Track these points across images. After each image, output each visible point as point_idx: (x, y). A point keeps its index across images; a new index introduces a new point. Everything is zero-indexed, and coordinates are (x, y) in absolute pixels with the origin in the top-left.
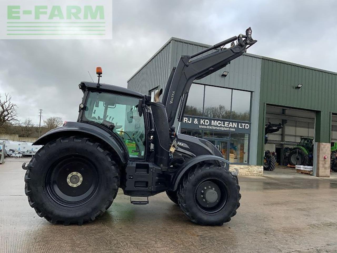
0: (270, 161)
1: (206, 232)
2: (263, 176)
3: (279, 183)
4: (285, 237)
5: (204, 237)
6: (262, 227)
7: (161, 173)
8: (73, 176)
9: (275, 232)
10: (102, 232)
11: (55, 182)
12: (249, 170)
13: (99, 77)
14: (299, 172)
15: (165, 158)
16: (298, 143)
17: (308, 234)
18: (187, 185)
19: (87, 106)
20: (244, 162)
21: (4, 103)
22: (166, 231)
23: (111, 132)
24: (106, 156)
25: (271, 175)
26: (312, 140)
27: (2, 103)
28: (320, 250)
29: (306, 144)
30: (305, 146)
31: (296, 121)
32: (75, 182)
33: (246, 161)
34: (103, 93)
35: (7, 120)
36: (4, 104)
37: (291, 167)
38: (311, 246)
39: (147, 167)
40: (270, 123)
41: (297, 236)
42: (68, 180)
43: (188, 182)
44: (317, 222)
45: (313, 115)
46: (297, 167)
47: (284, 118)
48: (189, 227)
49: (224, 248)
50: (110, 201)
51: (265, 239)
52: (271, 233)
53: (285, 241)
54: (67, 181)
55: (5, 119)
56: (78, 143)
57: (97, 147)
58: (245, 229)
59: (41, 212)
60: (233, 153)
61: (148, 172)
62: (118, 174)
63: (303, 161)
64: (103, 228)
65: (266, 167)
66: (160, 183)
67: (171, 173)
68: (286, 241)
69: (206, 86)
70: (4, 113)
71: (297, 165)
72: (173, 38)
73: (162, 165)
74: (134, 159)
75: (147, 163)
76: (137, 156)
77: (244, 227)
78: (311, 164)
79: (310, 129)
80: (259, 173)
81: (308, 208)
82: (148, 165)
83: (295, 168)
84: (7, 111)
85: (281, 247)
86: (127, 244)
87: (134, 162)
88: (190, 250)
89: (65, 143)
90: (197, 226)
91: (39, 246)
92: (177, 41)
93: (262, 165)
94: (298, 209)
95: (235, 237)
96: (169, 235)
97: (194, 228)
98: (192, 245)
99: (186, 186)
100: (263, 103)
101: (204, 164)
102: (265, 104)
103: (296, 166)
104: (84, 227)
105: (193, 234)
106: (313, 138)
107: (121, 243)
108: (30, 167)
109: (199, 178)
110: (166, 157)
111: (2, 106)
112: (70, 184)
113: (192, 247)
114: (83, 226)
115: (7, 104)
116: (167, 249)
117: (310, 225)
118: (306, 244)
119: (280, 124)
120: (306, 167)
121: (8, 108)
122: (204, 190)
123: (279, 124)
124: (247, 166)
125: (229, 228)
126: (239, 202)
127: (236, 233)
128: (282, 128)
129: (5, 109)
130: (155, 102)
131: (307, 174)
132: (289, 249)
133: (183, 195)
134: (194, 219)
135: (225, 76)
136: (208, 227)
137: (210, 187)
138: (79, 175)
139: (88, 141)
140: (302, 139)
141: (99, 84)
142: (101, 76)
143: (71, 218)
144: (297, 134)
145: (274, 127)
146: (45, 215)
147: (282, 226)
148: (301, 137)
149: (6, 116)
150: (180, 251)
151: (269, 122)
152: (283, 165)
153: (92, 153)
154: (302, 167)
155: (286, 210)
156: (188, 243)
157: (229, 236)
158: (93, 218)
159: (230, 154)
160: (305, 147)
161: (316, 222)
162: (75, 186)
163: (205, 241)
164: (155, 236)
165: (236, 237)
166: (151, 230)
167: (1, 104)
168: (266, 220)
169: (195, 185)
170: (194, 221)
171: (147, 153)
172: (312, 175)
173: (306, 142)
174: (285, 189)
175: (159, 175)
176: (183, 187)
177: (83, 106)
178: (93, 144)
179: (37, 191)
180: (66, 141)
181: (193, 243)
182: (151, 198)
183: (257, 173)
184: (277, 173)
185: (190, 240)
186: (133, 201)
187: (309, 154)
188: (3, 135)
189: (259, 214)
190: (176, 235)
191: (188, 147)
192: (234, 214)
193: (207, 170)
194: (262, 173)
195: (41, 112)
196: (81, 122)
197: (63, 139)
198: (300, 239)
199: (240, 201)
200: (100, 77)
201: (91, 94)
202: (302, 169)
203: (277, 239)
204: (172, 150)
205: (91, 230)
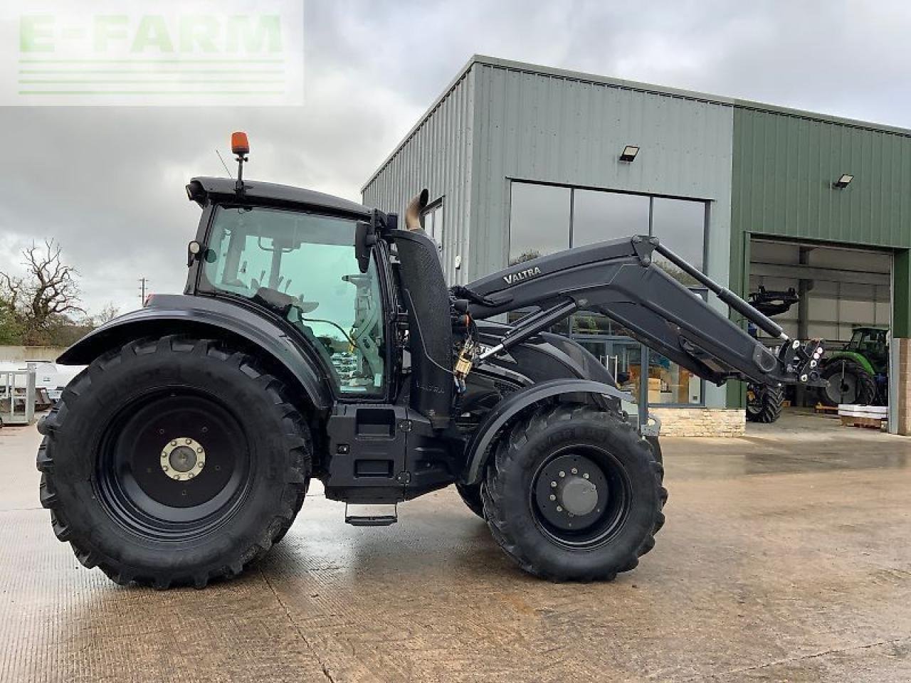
0: (766, 396)
1: (563, 599)
2: (744, 438)
3: (791, 456)
4: (798, 611)
5: (556, 617)
6: (733, 582)
7: (432, 436)
8: (179, 451)
9: (768, 595)
10: (261, 607)
11: (126, 468)
12: (706, 423)
13: (241, 162)
14: (850, 422)
15: (439, 390)
16: (846, 344)
17: (868, 599)
18: (507, 467)
19: (210, 248)
20: (691, 400)
21: (42, 265)
22: (446, 599)
23: (281, 321)
24: (266, 389)
25: (769, 434)
26: (886, 332)
27: (38, 265)
28: (904, 649)
29: (869, 345)
30: (863, 350)
31: (839, 282)
32: (186, 466)
33: (695, 398)
34: (255, 210)
35: (54, 309)
36: (44, 266)
37: (826, 411)
38: (877, 635)
39: (388, 418)
40: (762, 288)
41: (837, 607)
42: (164, 462)
43: (509, 459)
44: (896, 563)
45: (888, 264)
46: (844, 409)
47: (804, 274)
48: (516, 587)
49: (611, 648)
50: (283, 518)
51: (738, 618)
52: (759, 600)
53: (796, 623)
54: (162, 465)
55: (49, 309)
56: (184, 353)
57: (240, 366)
58: (682, 590)
59: (88, 552)
60: (659, 375)
61: (392, 432)
62: (303, 440)
63: (859, 393)
64: (265, 594)
65: (755, 412)
66: (431, 465)
67: (463, 434)
68: (803, 622)
69: (576, 190)
70: (45, 292)
71: (842, 403)
72: (476, 56)
73: (432, 413)
74: (352, 398)
75: (390, 407)
76: (365, 390)
77: (678, 583)
78: (881, 400)
79: (878, 304)
80: (735, 430)
81: (871, 522)
82: (392, 412)
83: (837, 414)
84: (53, 285)
85: (784, 641)
86: (325, 641)
87: (352, 405)
88: (508, 656)
89: (148, 354)
90: (540, 584)
91: (67, 652)
92: (489, 65)
93: (741, 407)
94: (841, 527)
95: (648, 614)
96: (451, 613)
97: (528, 591)
98: (516, 640)
99: (504, 470)
100: (741, 232)
101: (556, 405)
102: (748, 236)
103: (841, 406)
104: (211, 595)
105: (525, 609)
106: (887, 329)
107: (309, 640)
108: (52, 427)
109: (543, 447)
110: (442, 388)
111: (39, 275)
112: (171, 474)
113: (517, 646)
114: (207, 591)
115: (51, 268)
116: (440, 654)
117: (876, 573)
118: (860, 630)
119: (791, 292)
120: (869, 408)
121: (54, 277)
122: (558, 480)
123: (790, 289)
124: (698, 411)
125: (633, 587)
126: (662, 512)
127: (652, 602)
128: (798, 300)
129: (47, 280)
130: (406, 230)
131: (873, 428)
132: (808, 648)
133: (495, 497)
134: (529, 563)
135: (631, 158)
136: (572, 585)
137: (574, 470)
138: (195, 446)
139: (213, 348)
140: (855, 332)
141: (243, 183)
142: (246, 160)
143: (172, 569)
144: (842, 320)
145: (775, 299)
146: (101, 562)
147: (792, 579)
148: (854, 325)
149: (50, 300)
150: (478, 660)
151: (760, 287)
152: (804, 406)
153: (224, 383)
154: (856, 411)
155: (807, 530)
156: (506, 634)
157: (631, 612)
158: (238, 569)
159: (650, 380)
160: (864, 353)
161: (897, 565)
162: (184, 477)
163: (557, 628)
164: (412, 617)
165: (651, 613)
166: (403, 599)
167: (37, 269)
168: (745, 561)
169: (529, 466)
170: (529, 568)
171: (392, 379)
172: (886, 431)
173: (868, 339)
174: (804, 472)
175: (426, 441)
176: (494, 472)
177: (198, 249)
178: (228, 356)
179: (74, 494)
180: (151, 349)
181: (520, 634)
182: (404, 507)
183: (729, 430)
184: (785, 429)
185: (515, 625)
186: (351, 517)
187: (877, 373)
188: (40, 350)
189: (724, 545)
190: (472, 612)
191: (513, 360)
192: (648, 547)
193: (565, 420)
194: (743, 429)
195: (143, 285)
196: (195, 294)
197: (141, 344)
198: (844, 617)
199: (665, 510)
200: (244, 162)
201: (223, 213)
202: (855, 415)
203: (775, 617)
204: (463, 367)
205: (230, 602)
